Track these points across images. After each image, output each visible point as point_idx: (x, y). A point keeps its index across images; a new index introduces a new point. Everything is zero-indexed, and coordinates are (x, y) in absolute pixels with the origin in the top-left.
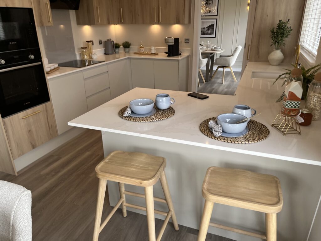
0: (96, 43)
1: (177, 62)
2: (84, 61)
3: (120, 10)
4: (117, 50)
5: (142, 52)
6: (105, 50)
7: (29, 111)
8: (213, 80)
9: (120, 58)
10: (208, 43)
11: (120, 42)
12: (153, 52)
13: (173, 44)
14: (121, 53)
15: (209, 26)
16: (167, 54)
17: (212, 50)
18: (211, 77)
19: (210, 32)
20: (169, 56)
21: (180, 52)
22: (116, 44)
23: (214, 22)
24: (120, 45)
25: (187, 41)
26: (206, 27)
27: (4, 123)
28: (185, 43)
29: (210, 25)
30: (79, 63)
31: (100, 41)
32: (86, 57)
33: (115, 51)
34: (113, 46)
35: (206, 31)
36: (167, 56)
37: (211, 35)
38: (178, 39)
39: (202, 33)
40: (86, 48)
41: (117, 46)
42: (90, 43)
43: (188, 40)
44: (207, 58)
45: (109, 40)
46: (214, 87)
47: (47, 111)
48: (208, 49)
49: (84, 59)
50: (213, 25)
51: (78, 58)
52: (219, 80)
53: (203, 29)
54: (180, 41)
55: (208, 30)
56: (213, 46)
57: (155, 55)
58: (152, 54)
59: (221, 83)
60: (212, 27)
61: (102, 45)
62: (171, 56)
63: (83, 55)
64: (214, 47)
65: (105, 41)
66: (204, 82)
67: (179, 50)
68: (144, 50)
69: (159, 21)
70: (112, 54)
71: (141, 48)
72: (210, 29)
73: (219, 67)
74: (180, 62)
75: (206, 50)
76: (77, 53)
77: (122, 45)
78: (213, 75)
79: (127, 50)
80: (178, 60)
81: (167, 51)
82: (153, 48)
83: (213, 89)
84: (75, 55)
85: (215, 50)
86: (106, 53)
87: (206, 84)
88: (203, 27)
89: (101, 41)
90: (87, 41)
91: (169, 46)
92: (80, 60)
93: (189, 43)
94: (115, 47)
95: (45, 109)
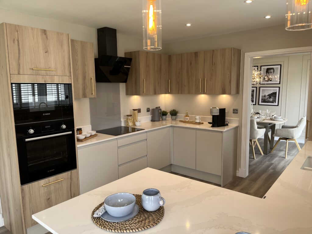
0: (144, 110)
1: (221, 134)
2: (128, 128)
3: (168, 81)
4: (164, 117)
5: (187, 120)
6: (152, 117)
7: (52, 179)
8: (274, 152)
9: (166, 125)
10: (268, 112)
11: (168, 110)
12: (198, 121)
13: (218, 114)
14: (168, 120)
15: (270, 94)
16: (211, 125)
17: (271, 119)
18: (272, 148)
19: (271, 100)
20: (213, 126)
21: (226, 123)
22: (164, 112)
23: (276, 90)
24: (168, 113)
25: (235, 111)
26: (267, 94)
27: (22, 190)
28: (233, 113)
29: (272, 92)
30: (123, 130)
31: (147, 109)
32: (131, 124)
33: (162, 118)
34: (160, 113)
35: (268, 98)
36: (212, 126)
37: (273, 103)
38: (224, 109)
39: (263, 100)
40: (131, 116)
41: (164, 114)
42: (136, 112)
43: (237, 110)
44: (265, 128)
45: (158, 108)
46: (273, 162)
47: (71, 178)
48: (268, 118)
49: (128, 126)
50: (276, 93)
51: (123, 125)
52: (281, 154)
53: (264, 97)
54: (226, 111)
55: (270, 98)
56: (273, 115)
57: (199, 124)
58: (196, 123)
59: (284, 158)
60: (274, 95)
61: (149, 113)
62: (216, 127)
63: (127, 122)
64: (273, 117)
65: (153, 109)
66: (262, 154)
67: (226, 120)
68: (189, 118)
69: (204, 91)
70: (159, 120)
71: (186, 116)
72: (272, 97)
73: (280, 139)
74: (224, 134)
75: (264, 120)
76: (122, 120)
77: (169, 112)
78: (274, 146)
79: (174, 117)
80: (222, 132)
81: (211, 121)
82: (197, 117)
83: (272, 164)
84: (121, 122)
85: (275, 119)
86: (153, 120)
87: (264, 156)
88: (264, 95)
89: (149, 109)
90: (133, 110)
91: (214, 116)
92: (124, 127)
93: (237, 113)
94: (162, 114)
95: (69, 177)
